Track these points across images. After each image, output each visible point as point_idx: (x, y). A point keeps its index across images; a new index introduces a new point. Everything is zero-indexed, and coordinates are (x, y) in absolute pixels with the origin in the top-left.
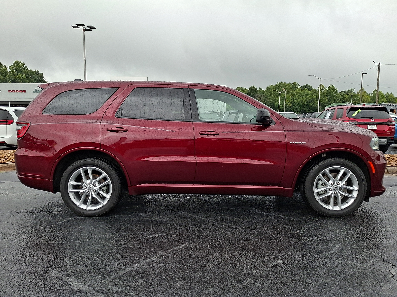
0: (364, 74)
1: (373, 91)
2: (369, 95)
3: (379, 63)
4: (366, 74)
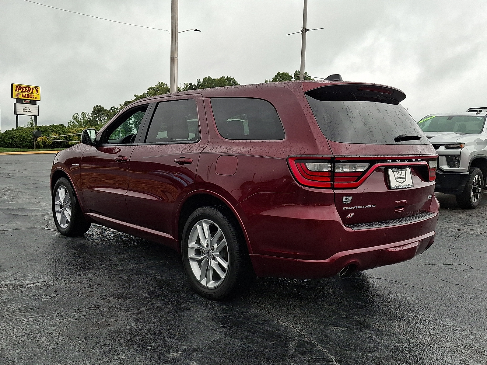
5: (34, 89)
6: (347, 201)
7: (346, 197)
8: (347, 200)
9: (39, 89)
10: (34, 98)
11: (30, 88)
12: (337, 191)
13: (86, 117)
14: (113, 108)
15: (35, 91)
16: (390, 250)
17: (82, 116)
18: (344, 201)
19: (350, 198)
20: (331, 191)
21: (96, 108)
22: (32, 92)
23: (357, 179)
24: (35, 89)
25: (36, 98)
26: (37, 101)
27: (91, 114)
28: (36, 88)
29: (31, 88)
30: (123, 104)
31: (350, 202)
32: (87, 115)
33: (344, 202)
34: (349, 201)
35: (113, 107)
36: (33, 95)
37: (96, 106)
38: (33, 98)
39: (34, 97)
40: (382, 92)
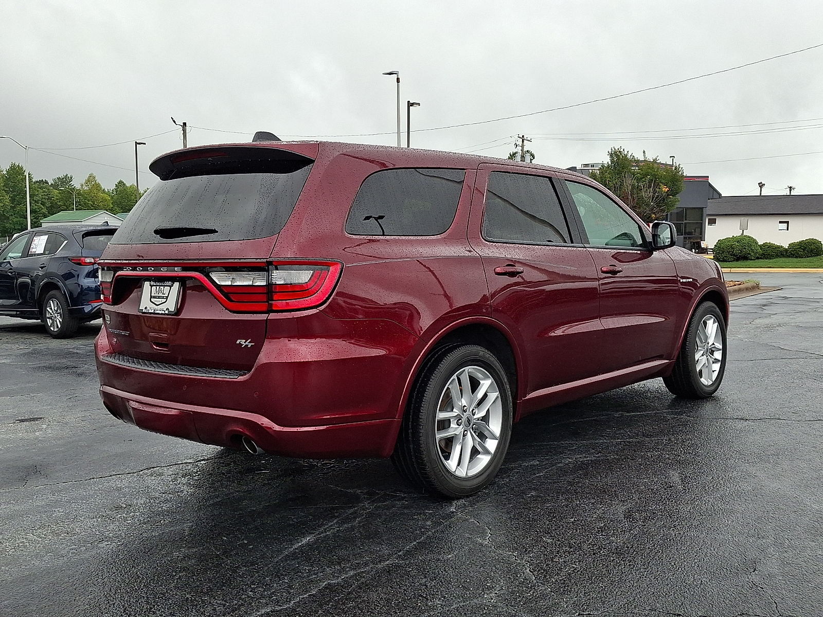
0: (139, 144)
1: (116, 185)
2: (108, 193)
3: (185, 124)
4: (145, 144)
40: (209, 157)
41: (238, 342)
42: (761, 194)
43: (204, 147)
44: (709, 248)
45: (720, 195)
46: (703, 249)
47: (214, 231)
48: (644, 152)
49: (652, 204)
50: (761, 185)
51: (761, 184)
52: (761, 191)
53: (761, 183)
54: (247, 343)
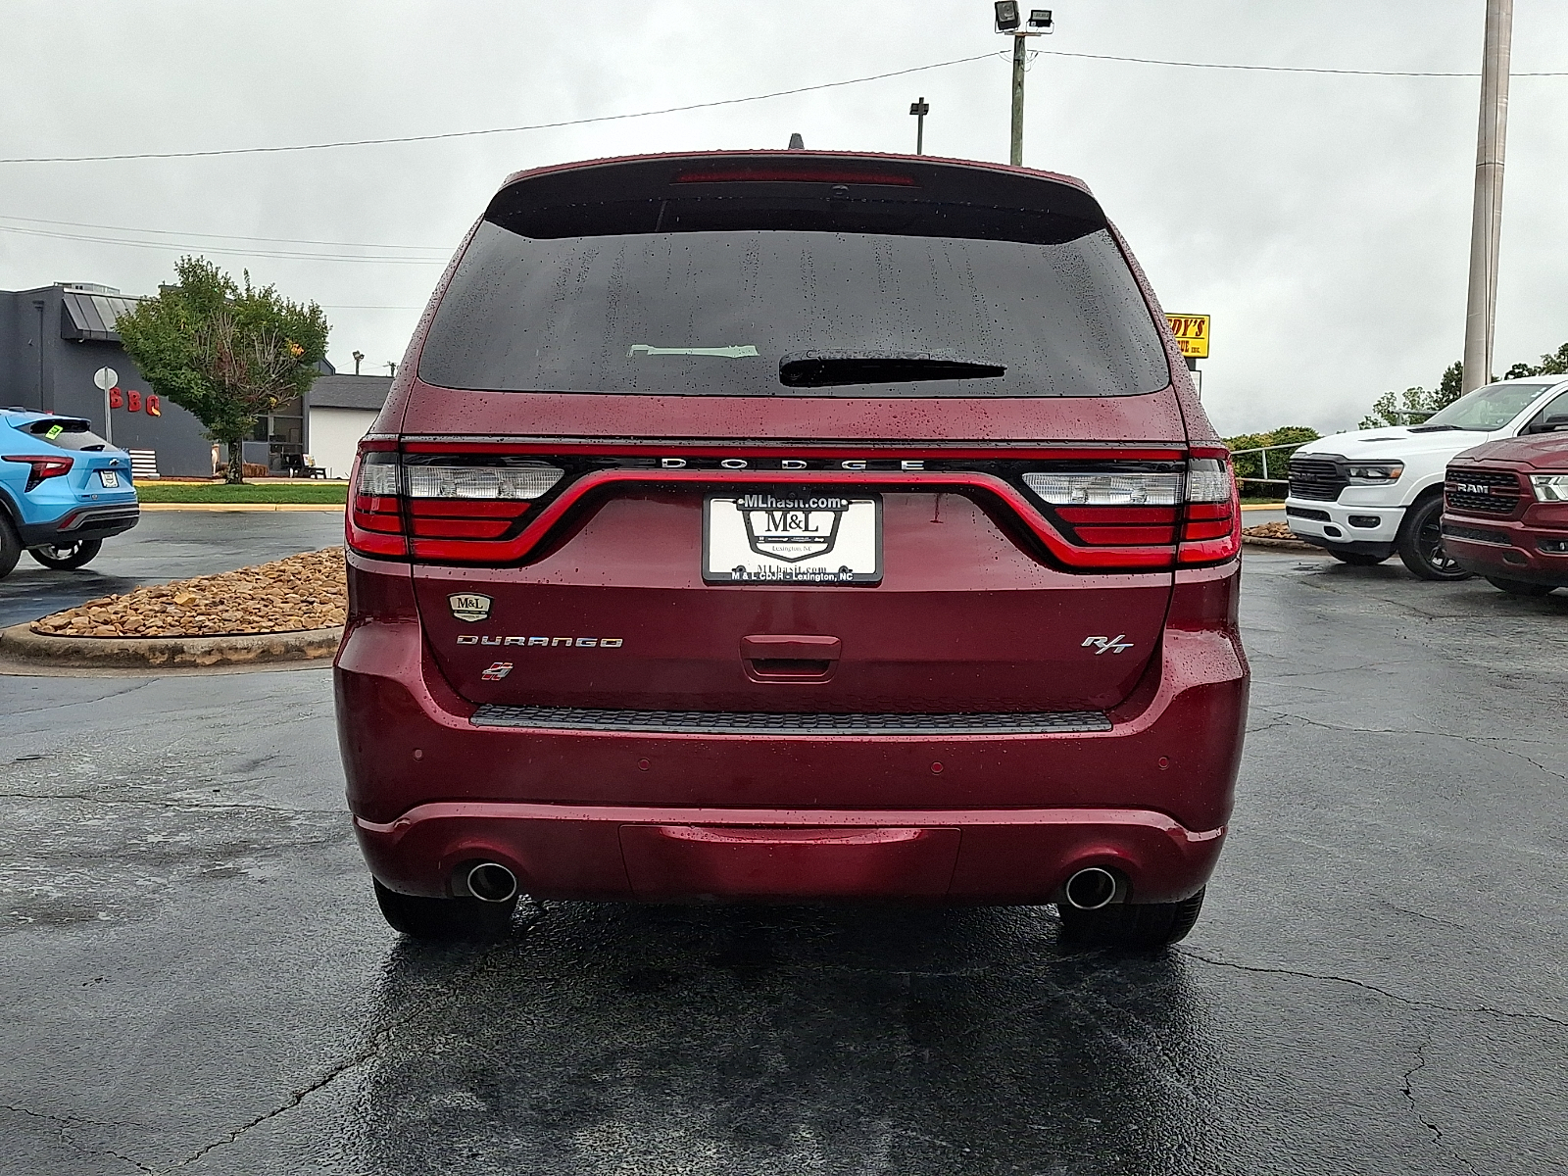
5: (1193, 323)
6: (469, 612)
7: (463, 597)
8: (473, 608)
9: (1206, 323)
10: (1190, 350)
11: (1180, 322)
12: (423, 572)
13: (1421, 402)
14: (1517, 371)
15: (1192, 330)
16: (677, 832)
17: (1408, 402)
18: (458, 612)
19: (485, 603)
20: (403, 570)
21: (1456, 372)
22: (1184, 334)
23: (509, 529)
24: (1195, 322)
25: (1195, 350)
26: (1197, 360)
27: (1437, 393)
28: (1199, 321)
29: (1183, 320)
30: (1557, 353)
31: (486, 616)
32: (1423, 396)
33: (456, 615)
34: (480, 613)
35: (1518, 367)
36: (1187, 342)
37: (1456, 365)
38: (1187, 351)
39: (1190, 347)
40: (836, 182)
41: (1088, 642)
42: (357, 372)
43: (833, 153)
44: (316, 466)
45: (333, 369)
46: (307, 468)
47: (998, 371)
48: (246, 273)
49: (273, 376)
50: (358, 357)
51: (357, 355)
52: (357, 367)
53: (358, 352)
54: (1111, 644)
